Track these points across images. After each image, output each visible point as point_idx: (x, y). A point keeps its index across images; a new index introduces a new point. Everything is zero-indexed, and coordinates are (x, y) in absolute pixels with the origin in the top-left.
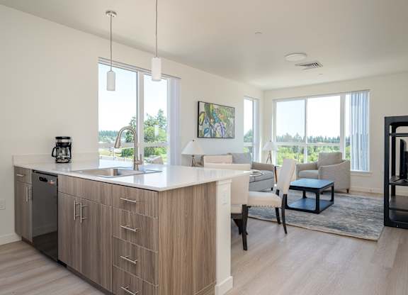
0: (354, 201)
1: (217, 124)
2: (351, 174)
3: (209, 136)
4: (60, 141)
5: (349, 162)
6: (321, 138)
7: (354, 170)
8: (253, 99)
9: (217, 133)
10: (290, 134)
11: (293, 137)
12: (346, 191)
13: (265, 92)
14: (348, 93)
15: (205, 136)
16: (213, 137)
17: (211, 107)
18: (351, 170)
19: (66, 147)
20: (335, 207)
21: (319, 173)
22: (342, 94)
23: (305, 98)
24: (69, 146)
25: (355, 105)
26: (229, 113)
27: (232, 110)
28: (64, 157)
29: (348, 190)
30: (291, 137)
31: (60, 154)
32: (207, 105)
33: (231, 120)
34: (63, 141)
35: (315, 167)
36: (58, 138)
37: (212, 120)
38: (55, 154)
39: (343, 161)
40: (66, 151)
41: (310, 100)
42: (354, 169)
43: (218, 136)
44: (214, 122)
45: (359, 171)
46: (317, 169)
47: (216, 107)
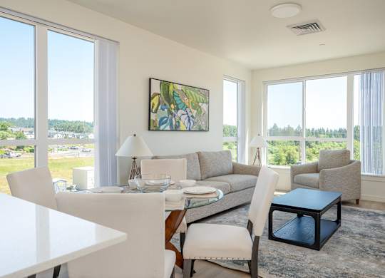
0: (369, 221)
1: (180, 112)
2: (362, 178)
3: (168, 128)
5: (359, 163)
6: (323, 130)
7: (366, 173)
8: (237, 81)
9: (181, 123)
10: (291, 126)
11: (295, 129)
12: (355, 202)
13: (253, 72)
14: (356, 72)
15: (162, 128)
16: (176, 129)
17: (171, 88)
18: (362, 173)
20: (343, 232)
21: (321, 178)
22: (350, 73)
23: (302, 79)
25: (367, 88)
26: (199, 97)
27: (206, 93)
29: (358, 201)
30: (292, 129)
32: (165, 84)
33: (204, 106)
35: (315, 169)
37: (172, 106)
39: (351, 162)
41: (308, 83)
42: (364, 172)
43: (182, 127)
44: (178, 109)
45: (372, 174)
46: (317, 171)
47: (179, 87)
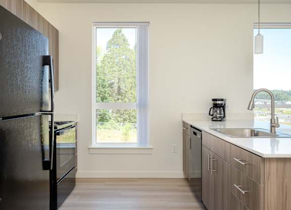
4: (215, 102)
19: (220, 107)
24: (223, 107)
28: (218, 116)
31: (215, 113)
34: (218, 102)
36: (214, 100)
38: (211, 113)
40: (220, 111)
